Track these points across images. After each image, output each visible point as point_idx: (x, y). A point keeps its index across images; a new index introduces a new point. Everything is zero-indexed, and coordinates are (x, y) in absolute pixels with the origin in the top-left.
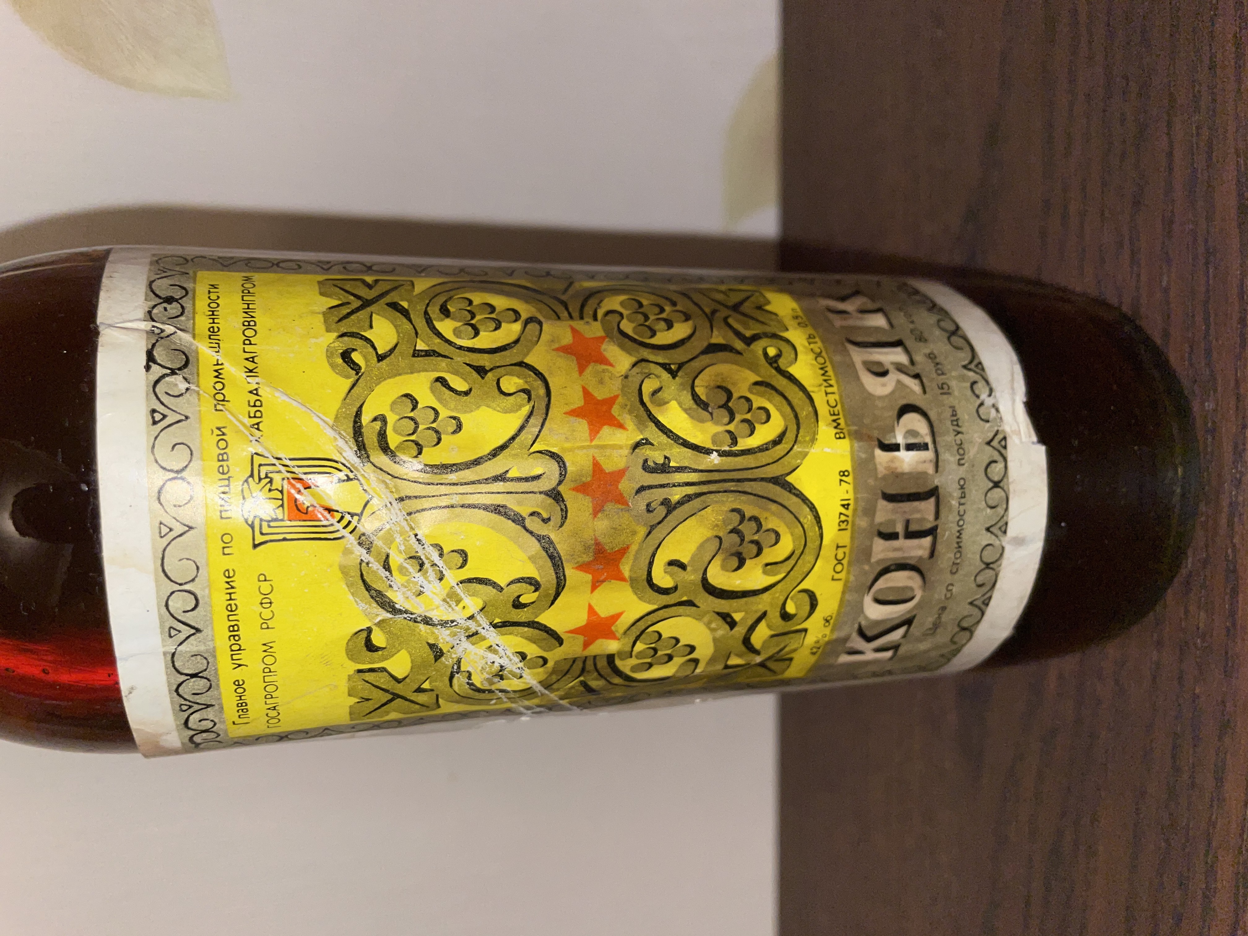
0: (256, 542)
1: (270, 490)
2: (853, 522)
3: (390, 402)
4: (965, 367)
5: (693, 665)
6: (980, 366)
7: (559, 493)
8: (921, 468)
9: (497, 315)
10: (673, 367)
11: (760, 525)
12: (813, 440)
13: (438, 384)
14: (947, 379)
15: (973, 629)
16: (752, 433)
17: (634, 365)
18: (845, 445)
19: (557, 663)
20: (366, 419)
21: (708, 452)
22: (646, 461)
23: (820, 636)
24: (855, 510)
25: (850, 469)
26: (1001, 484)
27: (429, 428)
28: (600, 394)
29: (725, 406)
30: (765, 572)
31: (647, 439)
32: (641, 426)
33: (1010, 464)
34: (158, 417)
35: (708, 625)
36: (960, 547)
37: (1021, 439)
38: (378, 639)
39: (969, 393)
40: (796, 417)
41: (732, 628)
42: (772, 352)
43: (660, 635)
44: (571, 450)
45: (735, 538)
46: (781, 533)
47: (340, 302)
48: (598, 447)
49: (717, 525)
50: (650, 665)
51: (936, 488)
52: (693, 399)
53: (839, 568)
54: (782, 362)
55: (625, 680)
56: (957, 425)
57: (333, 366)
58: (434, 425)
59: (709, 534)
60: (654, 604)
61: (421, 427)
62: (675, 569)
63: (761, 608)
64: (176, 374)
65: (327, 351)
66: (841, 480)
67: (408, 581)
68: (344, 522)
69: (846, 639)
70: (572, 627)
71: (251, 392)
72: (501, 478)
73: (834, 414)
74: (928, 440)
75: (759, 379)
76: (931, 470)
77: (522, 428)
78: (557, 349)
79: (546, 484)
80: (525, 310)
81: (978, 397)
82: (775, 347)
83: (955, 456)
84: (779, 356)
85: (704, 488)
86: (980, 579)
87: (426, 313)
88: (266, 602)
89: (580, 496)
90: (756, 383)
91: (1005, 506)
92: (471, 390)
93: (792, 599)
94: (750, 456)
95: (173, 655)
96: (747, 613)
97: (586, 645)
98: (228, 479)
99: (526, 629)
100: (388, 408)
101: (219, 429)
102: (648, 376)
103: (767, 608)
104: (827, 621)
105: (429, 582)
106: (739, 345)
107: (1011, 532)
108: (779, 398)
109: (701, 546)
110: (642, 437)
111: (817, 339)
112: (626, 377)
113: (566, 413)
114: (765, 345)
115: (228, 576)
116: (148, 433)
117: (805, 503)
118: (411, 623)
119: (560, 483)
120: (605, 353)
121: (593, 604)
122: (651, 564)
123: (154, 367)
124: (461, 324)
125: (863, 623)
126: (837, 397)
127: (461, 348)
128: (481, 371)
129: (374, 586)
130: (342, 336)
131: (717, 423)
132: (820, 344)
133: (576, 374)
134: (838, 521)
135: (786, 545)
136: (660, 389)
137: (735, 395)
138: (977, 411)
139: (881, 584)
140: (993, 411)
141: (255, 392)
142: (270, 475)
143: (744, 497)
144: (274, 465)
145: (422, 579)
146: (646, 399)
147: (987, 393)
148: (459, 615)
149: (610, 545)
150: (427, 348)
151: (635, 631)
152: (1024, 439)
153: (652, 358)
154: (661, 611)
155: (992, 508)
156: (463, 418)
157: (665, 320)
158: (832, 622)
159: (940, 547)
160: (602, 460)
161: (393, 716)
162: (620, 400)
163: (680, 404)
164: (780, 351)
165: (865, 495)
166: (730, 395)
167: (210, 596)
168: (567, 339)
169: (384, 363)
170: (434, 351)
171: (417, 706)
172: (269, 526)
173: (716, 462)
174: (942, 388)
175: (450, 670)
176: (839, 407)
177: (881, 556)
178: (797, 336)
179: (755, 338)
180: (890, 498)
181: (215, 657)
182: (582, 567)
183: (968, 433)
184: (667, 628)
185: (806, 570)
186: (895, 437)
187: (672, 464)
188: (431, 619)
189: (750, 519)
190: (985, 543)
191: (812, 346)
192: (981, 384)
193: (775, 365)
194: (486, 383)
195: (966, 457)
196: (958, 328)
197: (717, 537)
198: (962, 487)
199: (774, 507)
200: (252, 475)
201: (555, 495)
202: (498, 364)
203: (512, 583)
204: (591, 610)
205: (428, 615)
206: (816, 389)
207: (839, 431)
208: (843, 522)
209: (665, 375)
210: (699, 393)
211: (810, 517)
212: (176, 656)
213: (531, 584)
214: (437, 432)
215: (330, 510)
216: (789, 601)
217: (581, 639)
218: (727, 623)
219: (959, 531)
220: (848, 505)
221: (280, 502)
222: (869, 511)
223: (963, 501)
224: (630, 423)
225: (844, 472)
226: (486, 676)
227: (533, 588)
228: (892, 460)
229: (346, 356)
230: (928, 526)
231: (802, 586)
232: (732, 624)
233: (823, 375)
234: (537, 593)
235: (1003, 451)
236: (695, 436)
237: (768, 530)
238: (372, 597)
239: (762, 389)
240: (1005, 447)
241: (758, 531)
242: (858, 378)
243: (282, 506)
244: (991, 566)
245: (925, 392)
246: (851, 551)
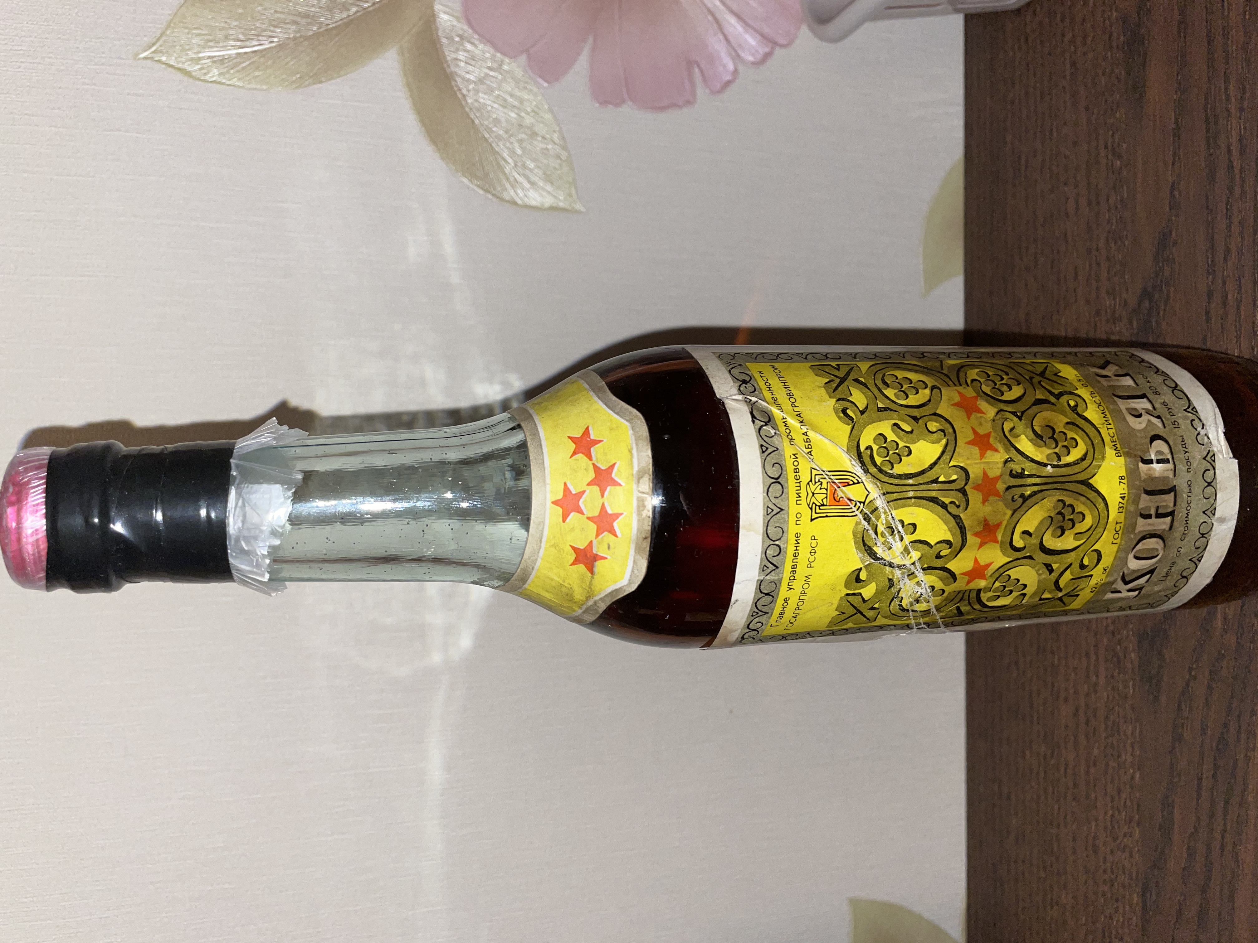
0: (813, 518)
1: (821, 489)
2: (1126, 508)
3: (873, 438)
4: (1185, 410)
5: (1022, 597)
6: (1194, 410)
7: (965, 491)
8: (1166, 474)
9: (914, 384)
10: (1018, 414)
11: (1074, 510)
12: (1104, 458)
13: (895, 427)
14: (1176, 418)
15: (1188, 577)
16: (1069, 454)
17: (997, 413)
18: (1122, 460)
19: (949, 593)
20: (862, 448)
21: (1045, 465)
22: (1011, 471)
23: (1099, 580)
24: (1127, 501)
25: (1125, 475)
26: (1212, 484)
27: (894, 453)
28: (982, 432)
29: (1052, 437)
30: (1075, 539)
31: (1011, 458)
32: (1007, 451)
33: (1217, 471)
34: (764, 449)
35: (1037, 572)
36: (1187, 523)
37: (1223, 456)
38: (863, 576)
39: (1191, 427)
40: (1093, 444)
41: (1050, 574)
42: (1072, 403)
43: (1010, 577)
44: (971, 465)
45: (1060, 517)
46: (1086, 514)
47: (828, 380)
48: (985, 463)
49: (1050, 510)
50: (999, 597)
51: (1175, 486)
52: (1034, 433)
53: (1116, 536)
54: (1079, 409)
55: (982, 606)
56: (1185, 447)
57: (839, 418)
58: (897, 451)
59: (1046, 515)
60: (1010, 557)
61: (891, 452)
62: (1026, 536)
63: (1070, 561)
64: (767, 425)
65: (834, 409)
66: (1120, 482)
67: (885, 541)
68: (857, 507)
69: (1113, 583)
70: (964, 571)
71: (803, 434)
72: (936, 481)
73: (1113, 442)
74: (1169, 457)
75: (1069, 421)
76: (1171, 475)
77: (943, 452)
78: (953, 405)
79: (960, 485)
80: (930, 381)
81: (1196, 429)
82: (1074, 400)
83: (1185, 467)
84: (1076, 406)
85: (1043, 487)
86: (1197, 544)
87: (875, 384)
88: (813, 552)
89: (976, 492)
90: (1068, 423)
91: (1214, 498)
92: (913, 430)
93: (1087, 556)
94: (1069, 468)
95: (762, 581)
96: (1060, 564)
97: (969, 582)
98: (800, 483)
99: (939, 572)
100: (872, 442)
101: (794, 455)
102: (1006, 419)
103: (1073, 562)
104: (1105, 570)
105: (895, 542)
106: (1053, 400)
107: (1217, 514)
108: (1081, 432)
109: (1041, 523)
110: (1008, 457)
111: (1096, 395)
112: (994, 421)
113: (966, 443)
114: (1067, 399)
115: (797, 536)
116: (761, 456)
117: (1099, 496)
118: (882, 566)
119: (966, 484)
120: (979, 406)
121: (977, 557)
122: (1013, 533)
123: (756, 421)
124: (897, 391)
125: (1126, 572)
126: (1114, 431)
127: (901, 405)
128: (916, 419)
129: (868, 543)
130: (838, 400)
131: (1049, 448)
132: (1098, 398)
133: (966, 420)
134: (1118, 507)
135: (1089, 521)
136: (1013, 428)
137: (1057, 431)
138: (1197, 439)
139: (1140, 546)
140: (1206, 438)
141: (805, 434)
142: (821, 480)
143: (1065, 493)
144: (822, 475)
145: (892, 540)
146: (1007, 434)
147: (1201, 427)
148: (907, 562)
149: (992, 521)
150: (884, 406)
151: (997, 575)
152: (1225, 456)
153: (1005, 408)
154: (1014, 562)
155: (1206, 499)
156: (911, 446)
157: (1006, 384)
158: (1107, 571)
159: (1176, 524)
160: (988, 471)
161: (850, 625)
162: (993, 434)
163: (1026, 436)
164: (1077, 402)
165: (1134, 491)
166: (1054, 431)
167: (786, 548)
168: (957, 399)
169: (864, 416)
170: (888, 408)
171: (865, 619)
172: (820, 509)
173: (1050, 471)
174: (1175, 424)
175: (893, 595)
176: (1116, 437)
177: (1141, 529)
178: (1083, 392)
179: (1061, 394)
180: (1148, 493)
181: (780, 583)
182: (976, 534)
183: (1191, 452)
184: (1014, 573)
185: (1098, 537)
186: (1150, 456)
187: (1026, 473)
188: (893, 563)
189: (1069, 506)
190: (1202, 521)
191: (1094, 399)
192: (1197, 421)
193: (1076, 411)
194: (920, 426)
195: (1192, 467)
196: (1177, 385)
197: (1050, 517)
198: (1189, 486)
199: (1083, 499)
200: (811, 481)
201: (963, 491)
202: (923, 415)
203: (938, 543)
204: (976, 560)
205: (892, 561)
206: (1101, 426)
207: (1117, 452)
208: (1121, 507)
209: (1015, 419)
210: (1037, 430)
211: (1102, 505)
212: (763, 582)
213: (948, 544)
214: (899, 455)
215: (850, 500)
216: (1086, 556)
217: (967, 578)
218: (1048, 570)
219: (1187, 514)
220: (1124, 497)
221: (825, 495)
222: (1136, 501)
223: (1190, 494)
224: (1001, 450)
225: (1121, 477)
226: (911, 600)
227: (948, 546)
228: (1149, 470)
229: (844, 411)
230: (1169, 510)
231: (1093, 548)
232: (1051, 571)
233: (1104, 417)
234: (950, 550)
235: (1213, 463)
236: (1037, 456)
237: (1078, 513)
238: (865, 550)
239: (1071, 426)
240: (1214, 461)
241: (1073, 513)
242: (1125, 419)
243: (826, 497)
244: (1205, 536)
245: (1165, 427)
246: (1124, 525)
